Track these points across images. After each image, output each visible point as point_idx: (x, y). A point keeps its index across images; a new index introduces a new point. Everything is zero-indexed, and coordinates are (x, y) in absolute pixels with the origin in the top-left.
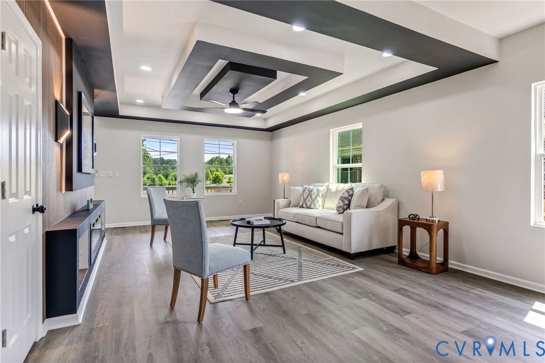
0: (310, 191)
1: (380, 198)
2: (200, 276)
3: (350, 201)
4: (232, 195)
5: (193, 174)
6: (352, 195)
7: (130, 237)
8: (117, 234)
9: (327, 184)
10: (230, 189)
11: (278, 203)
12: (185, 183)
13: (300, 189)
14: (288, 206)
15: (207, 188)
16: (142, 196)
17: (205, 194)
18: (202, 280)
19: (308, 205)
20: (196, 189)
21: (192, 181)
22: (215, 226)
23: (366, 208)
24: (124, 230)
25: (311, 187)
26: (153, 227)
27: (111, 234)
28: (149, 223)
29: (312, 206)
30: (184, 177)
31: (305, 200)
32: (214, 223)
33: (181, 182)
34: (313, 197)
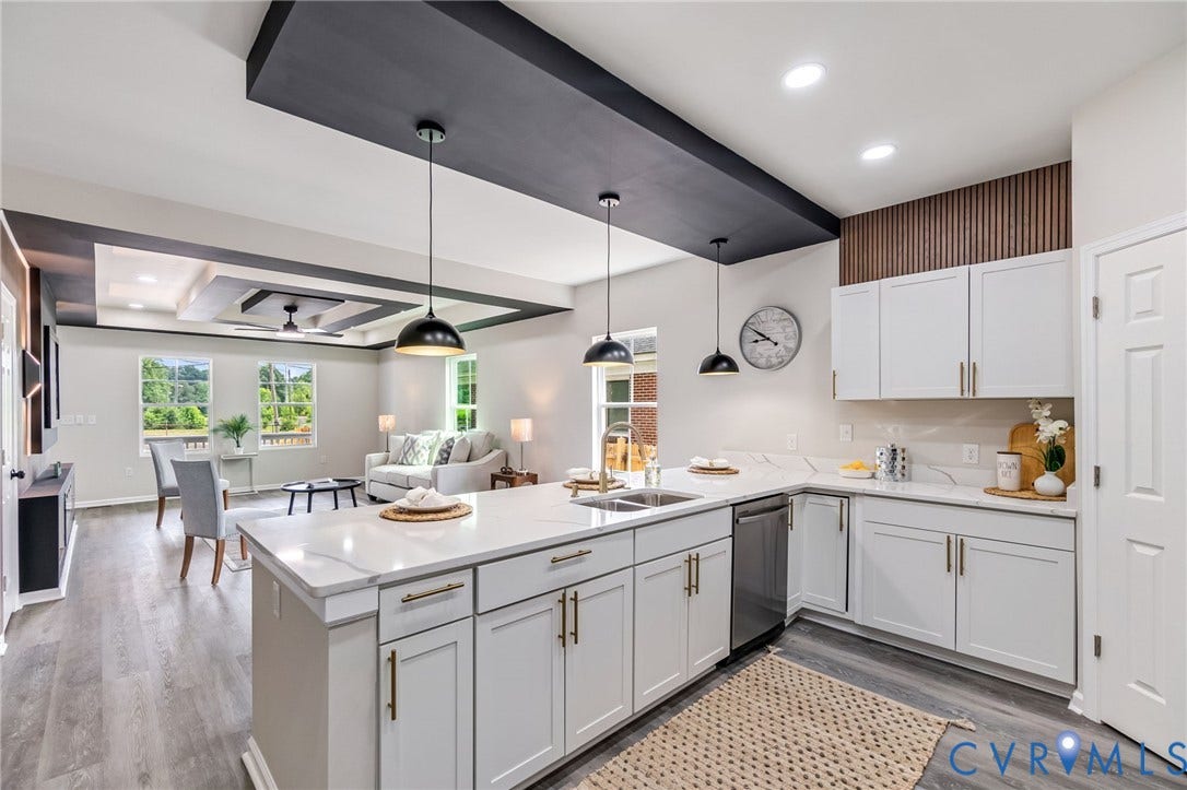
0: (413, 442)
1: (486, 449)
2: (214, 538)
3: (449, 454)
4: (310, 449)
5: (238, 418)
6: (451, 447)
7: (120, 520)
8: (95, 516)
9: (437, 432)
10: (305, 436)
11: (370, 460)
12: (221, 433)
13: (403, 438)
14: (385, 462)
15: (265, 437)
16: (141, 455)
17: (260, 449)
18: (217, 542)
19: (410, 460)
20: (242, 441)
21: (236, 429)
22: (276, 497)
23: (468, 461)
24: (108, 510)
25: (415, 437)
26: (162, 500)
27: (83, 517)
28: (155, 497)
29: (415, 462)
30: (221, 423)
31: (405, 454)
32: (275, 494)
33: (215, 431)
34: (417, 449)
